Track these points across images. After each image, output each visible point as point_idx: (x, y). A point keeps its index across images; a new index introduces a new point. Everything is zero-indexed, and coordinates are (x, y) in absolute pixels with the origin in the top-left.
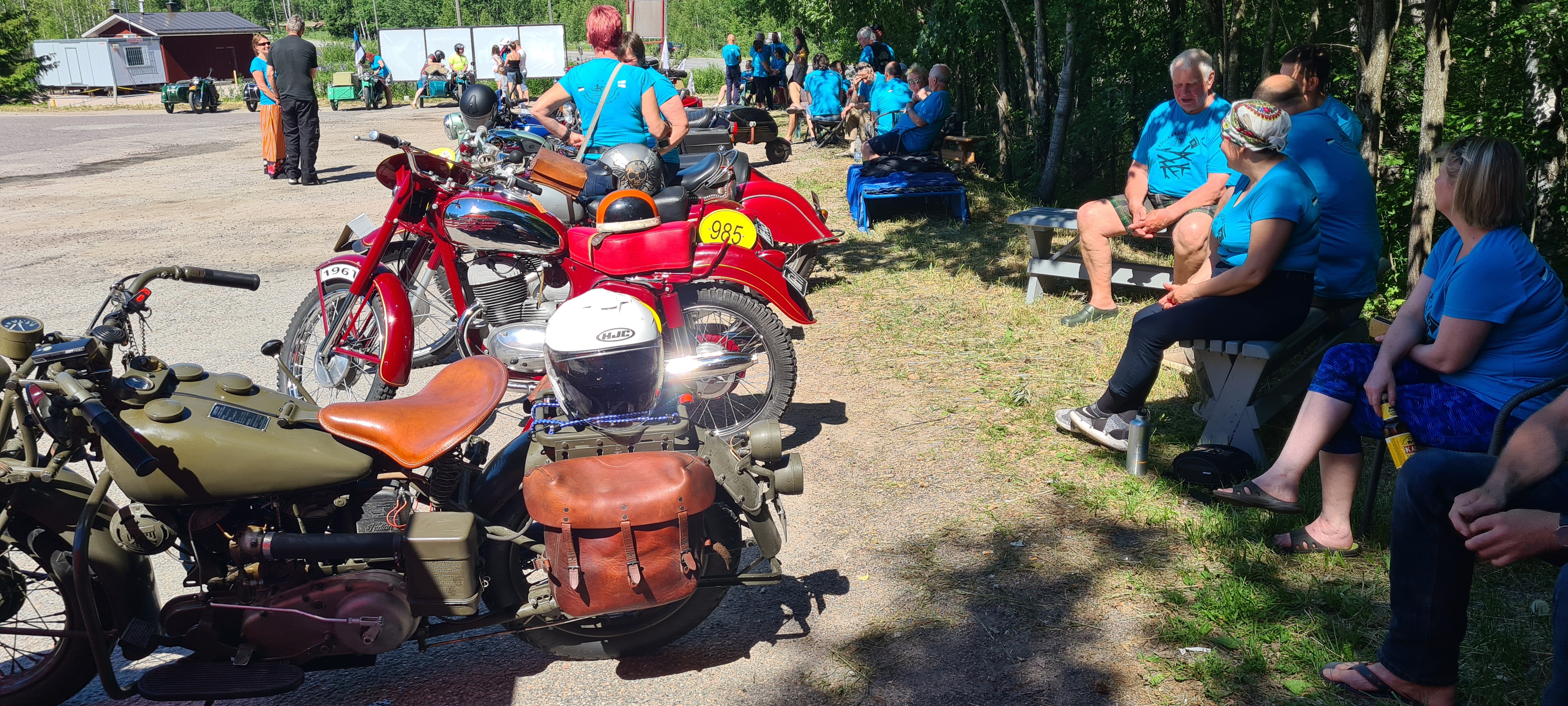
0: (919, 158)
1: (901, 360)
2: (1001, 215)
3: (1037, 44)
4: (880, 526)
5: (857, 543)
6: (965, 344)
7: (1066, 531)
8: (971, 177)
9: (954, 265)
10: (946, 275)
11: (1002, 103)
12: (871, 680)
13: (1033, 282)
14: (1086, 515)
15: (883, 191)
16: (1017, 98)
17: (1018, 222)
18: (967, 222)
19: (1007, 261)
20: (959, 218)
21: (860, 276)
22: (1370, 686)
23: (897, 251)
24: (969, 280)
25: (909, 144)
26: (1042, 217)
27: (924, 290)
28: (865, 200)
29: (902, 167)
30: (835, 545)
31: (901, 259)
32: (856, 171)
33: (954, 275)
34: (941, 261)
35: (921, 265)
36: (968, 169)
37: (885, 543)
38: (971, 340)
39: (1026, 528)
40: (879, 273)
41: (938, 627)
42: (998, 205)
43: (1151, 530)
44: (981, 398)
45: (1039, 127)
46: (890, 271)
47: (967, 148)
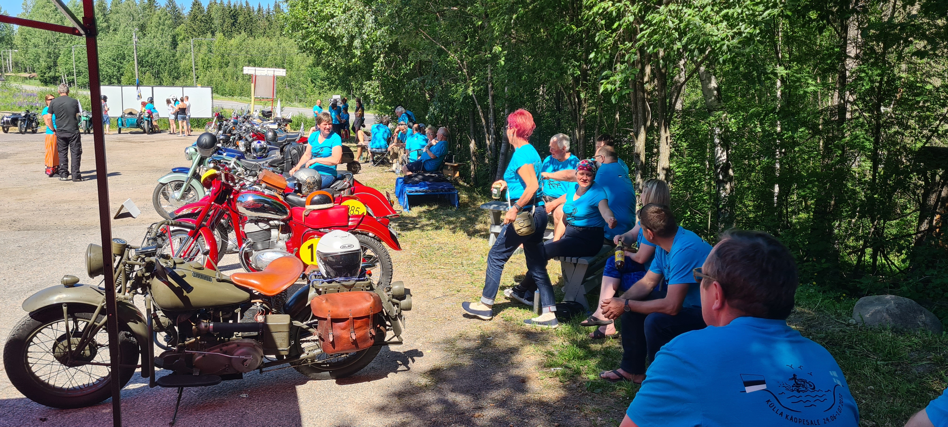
0: (433, 175)
1: (433, 271)
2: (474, 205)
3: (491, 116)
4: (433, 335)
5: (424, 340)
6: (462, 264)
7: (509, 333)
8: (458, 184)
9: (453, 228)
10: (451, 233)
11: (472, 145)
12: (437, 382)
13: (492, 236)
14: (517, 328)
15: (417, 192)
16: (480, 143)
17: (484, 207)
18: (459, 208)
19: (478, 226)
20: (454, 206)
21: (408, 233)
22: (618, 377)
23: (424, 221)
24: (461, 235)
25: (427, 167)
26: (496, 206)
27: (440, 240)
28: (408, 195)
29: (425, 179)
30: (415, 341)
31: (427, 225)
32: (401, 180)
33: (454, 232)
34: (447, 226)
35: (437, 228)
36: (455, 179)
37: (436, 339)
38: (464, 262)
39: (493, 333)
40: (417, 232)
41: (461, 366)
42: (473, 200)
43: (542, 332)
44: (471, 286)
45: (492, 159)
46: (423, 230)
47: (455, 169)
